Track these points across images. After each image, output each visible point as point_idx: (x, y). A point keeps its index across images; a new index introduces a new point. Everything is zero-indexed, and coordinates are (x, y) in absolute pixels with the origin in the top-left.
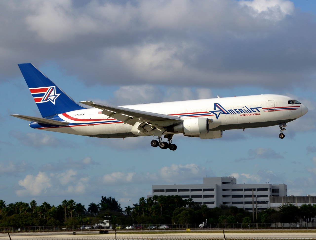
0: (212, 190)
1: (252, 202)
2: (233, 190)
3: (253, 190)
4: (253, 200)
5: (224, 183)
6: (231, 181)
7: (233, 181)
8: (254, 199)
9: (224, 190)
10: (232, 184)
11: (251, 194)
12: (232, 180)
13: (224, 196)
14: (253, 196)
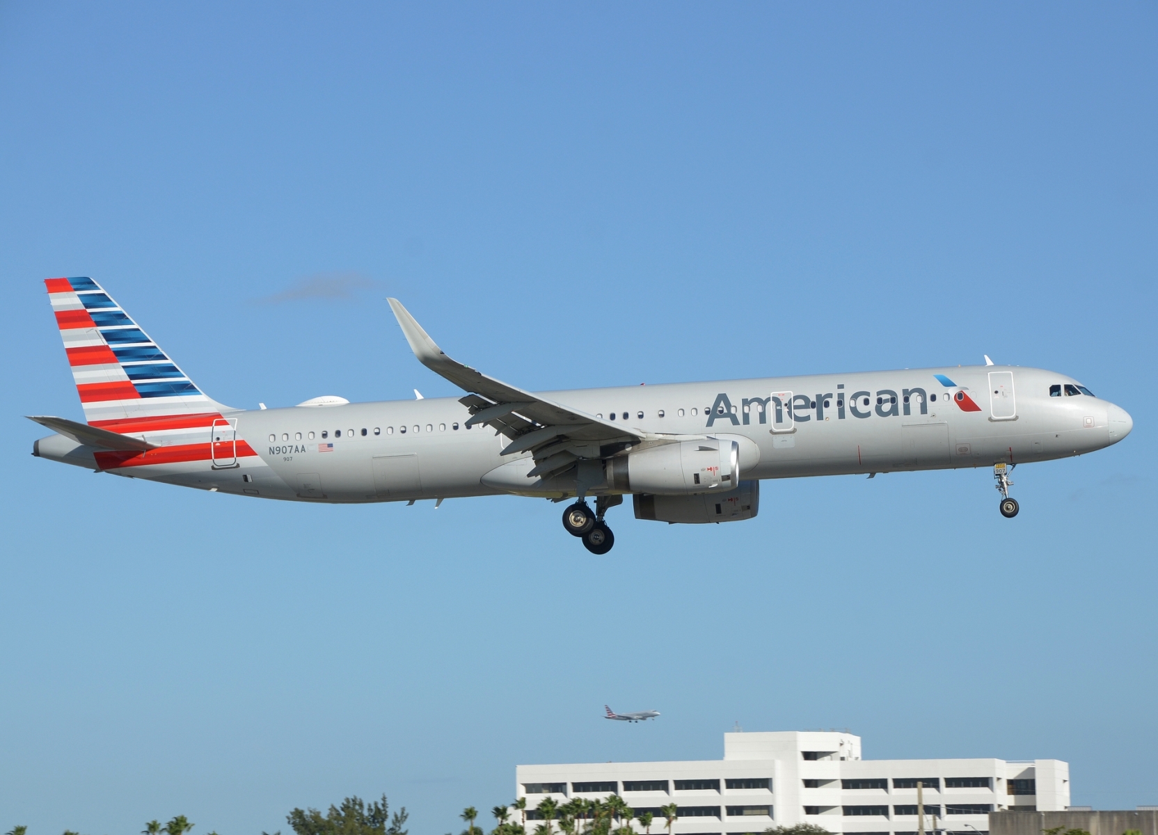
0: (765, 783)
1: (918, 833)
2: (848, 784)
3: (920, 784)
4: (921, 827)
5: (808, 756)
6: (839, 745)
7: (847, 746)
8: (925, 820)
9: (809, 783)
10: (842, 759)
11: (915, 803)
12: (841, 744)
13: (810, 810)
14: (921, 809)
